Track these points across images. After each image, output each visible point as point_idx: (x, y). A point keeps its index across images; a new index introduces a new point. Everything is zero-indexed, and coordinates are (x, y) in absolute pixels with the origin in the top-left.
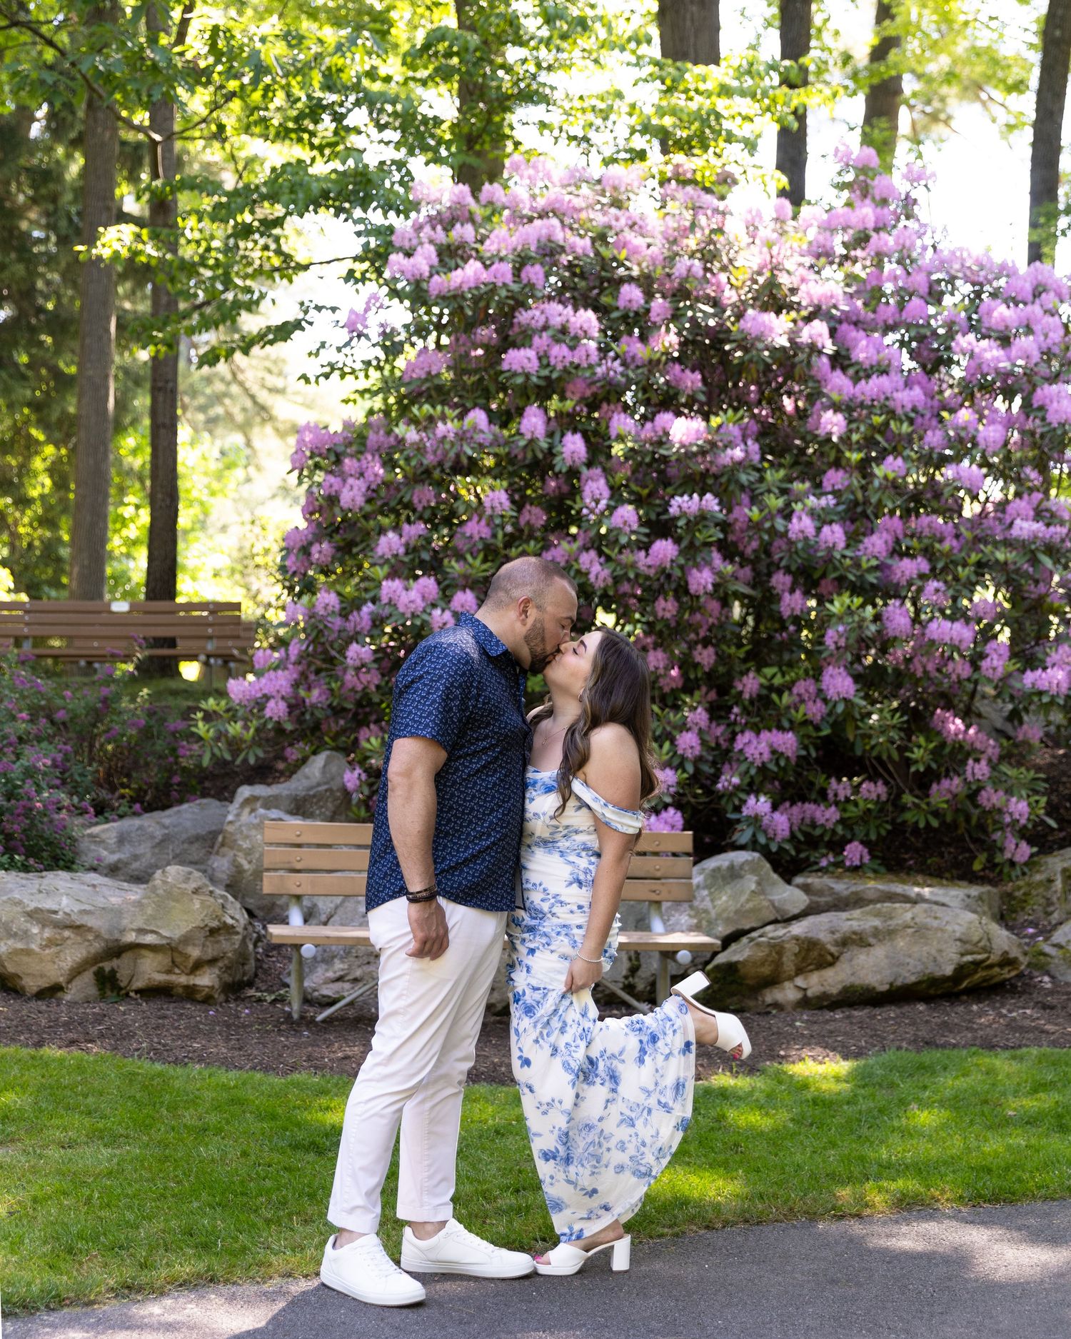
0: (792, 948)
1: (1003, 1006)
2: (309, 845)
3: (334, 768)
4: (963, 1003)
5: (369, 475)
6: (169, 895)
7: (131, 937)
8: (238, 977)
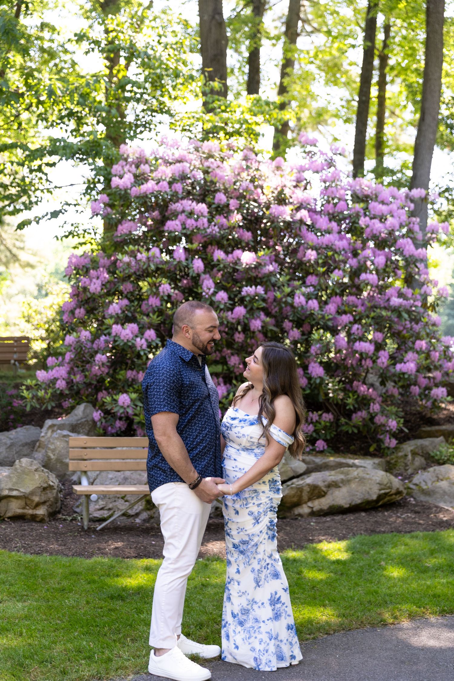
0: (307, 489)
1: (397, 512)
2: (90, 448)
3: (88, 411)
4: (381, 511)
5: (102, 278)
6: (24, 472)
7: (6, 493)
8: (54, 509)
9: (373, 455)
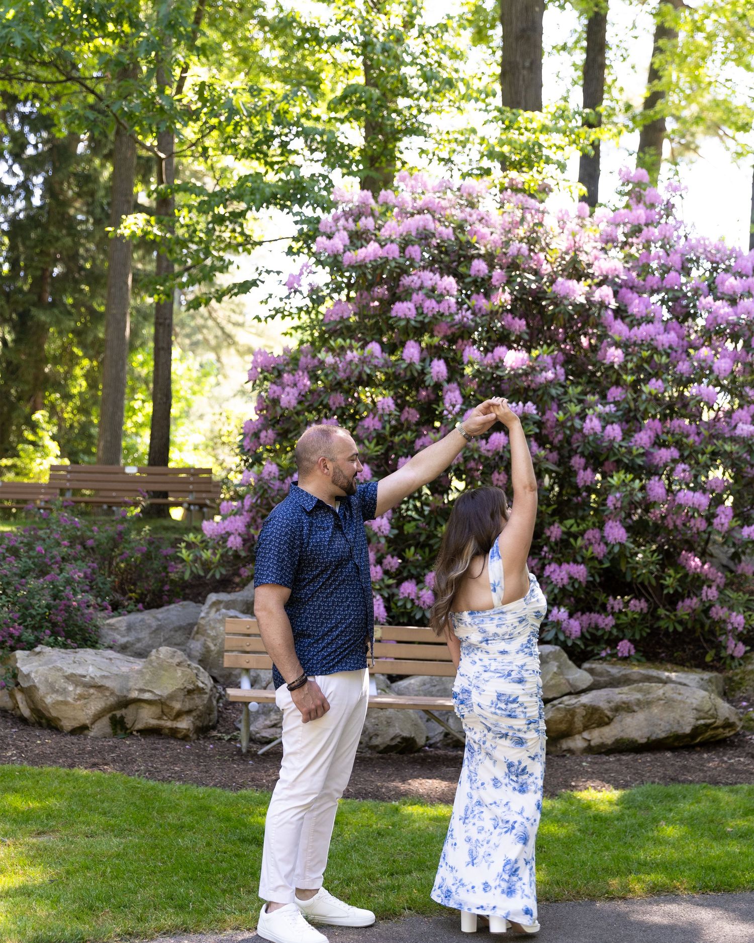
0: (581, 712)
1: (724, 755)
2: (255, 635)
4: (697, 752)
6: (161, 667)
7: (135, 694)
8: (206, 723)
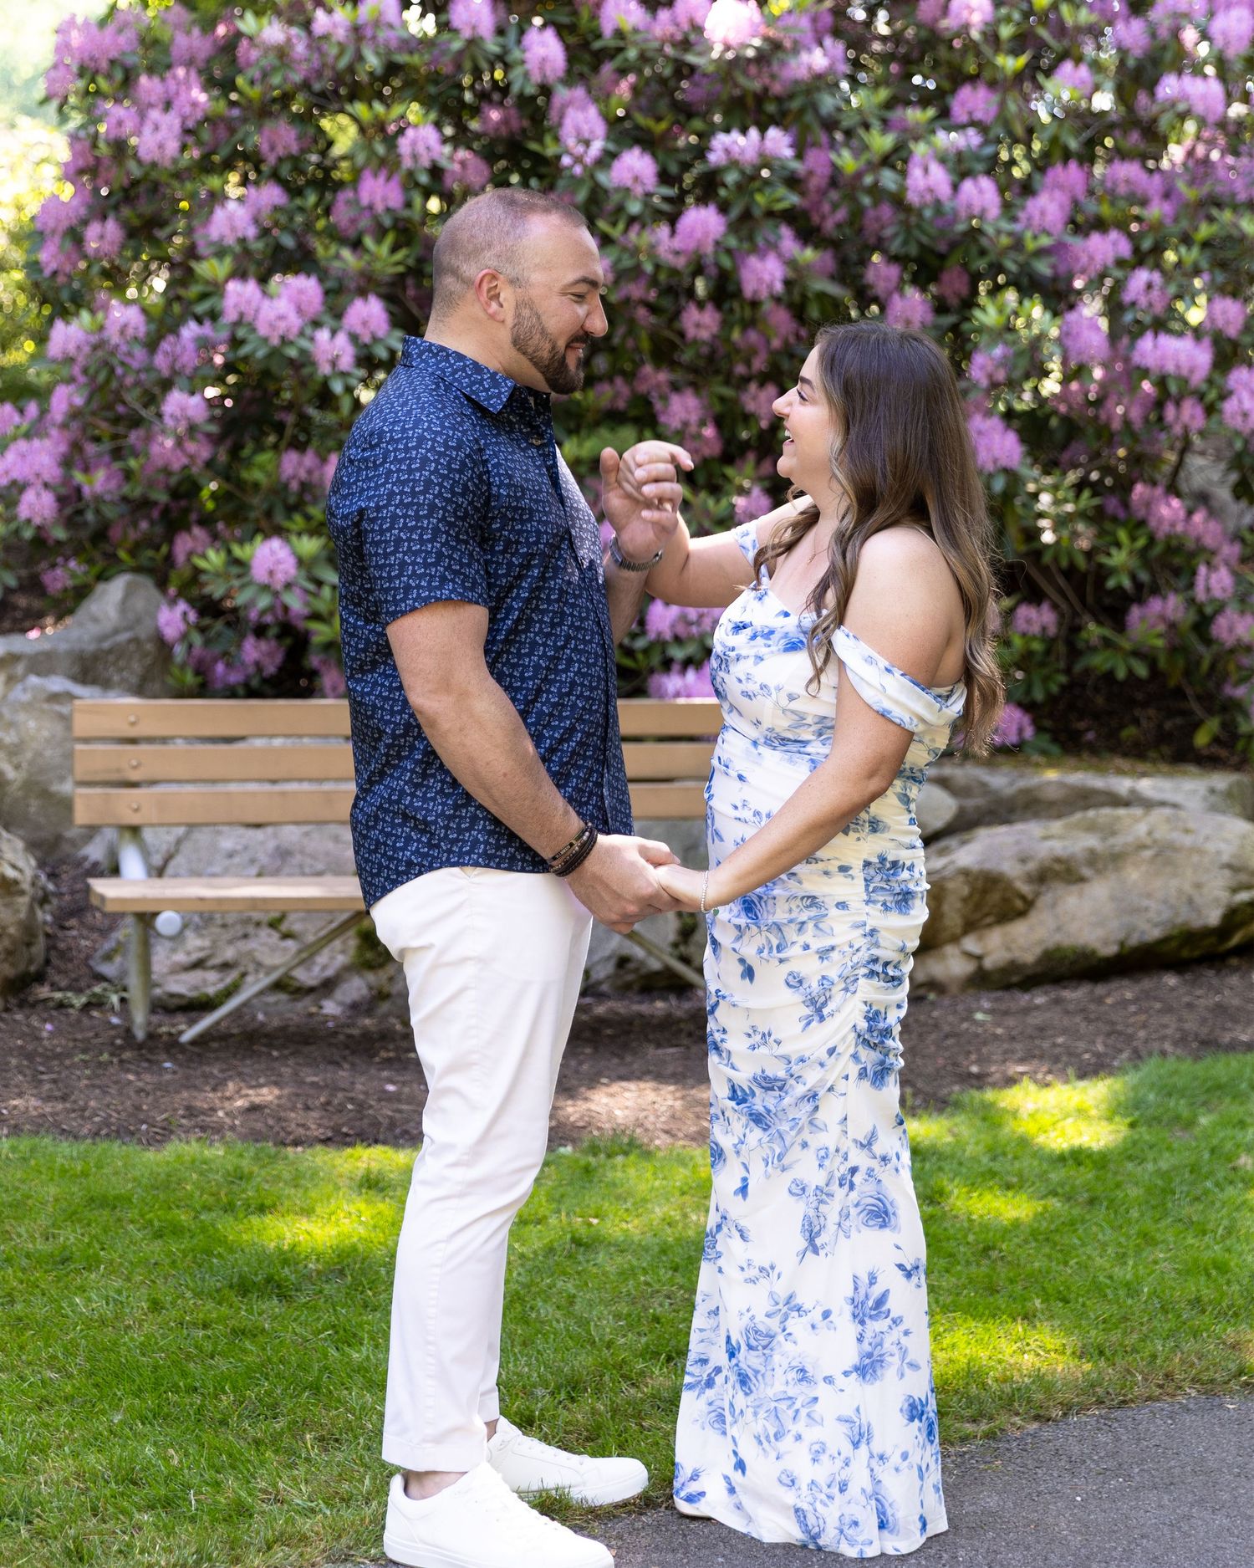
0: (959, 888)
2: (150, 740)
3: (139, 603)
4: (1237, 969)
5: (181, 103)
8: (22, 967)
9: (1207, 761)
